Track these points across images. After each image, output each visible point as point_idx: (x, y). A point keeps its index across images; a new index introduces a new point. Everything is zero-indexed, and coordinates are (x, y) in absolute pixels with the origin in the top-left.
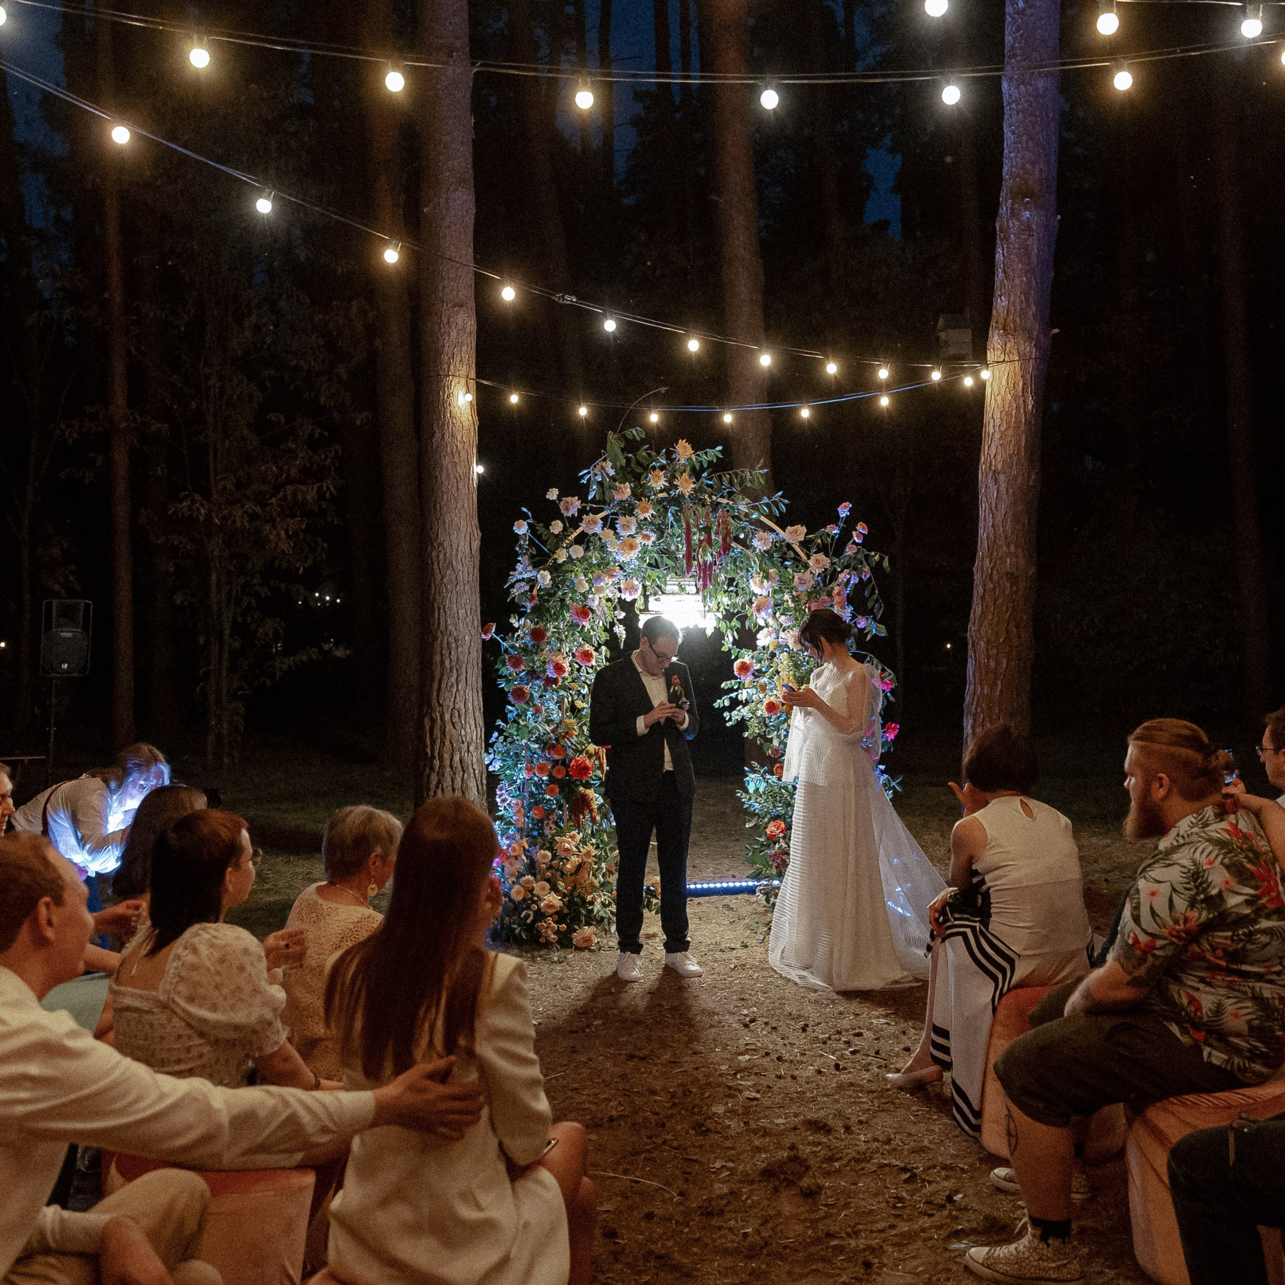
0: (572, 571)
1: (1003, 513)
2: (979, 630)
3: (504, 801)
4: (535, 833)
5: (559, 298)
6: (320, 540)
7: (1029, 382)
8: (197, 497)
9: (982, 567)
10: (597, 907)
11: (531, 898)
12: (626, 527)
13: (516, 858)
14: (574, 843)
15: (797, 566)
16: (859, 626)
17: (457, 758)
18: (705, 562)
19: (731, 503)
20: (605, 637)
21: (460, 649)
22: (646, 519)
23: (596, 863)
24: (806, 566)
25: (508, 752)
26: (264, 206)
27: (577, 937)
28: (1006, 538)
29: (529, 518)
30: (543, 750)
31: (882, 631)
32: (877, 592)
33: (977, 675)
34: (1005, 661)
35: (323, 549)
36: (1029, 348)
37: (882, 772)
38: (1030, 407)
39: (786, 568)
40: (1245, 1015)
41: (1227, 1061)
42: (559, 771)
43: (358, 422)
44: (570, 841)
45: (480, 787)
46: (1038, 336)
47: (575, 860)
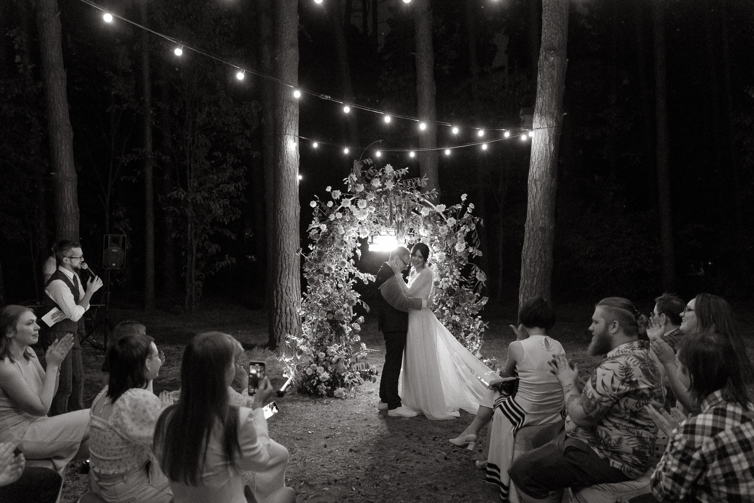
0: (337, 225)
1: (539, 199)
2: (527, 254)
3: (305, 329)
4: (319, 344)
5: (322, 96)
6: (237, 209)
7: (552, 138)
8: (181, 189)
9: (529, 224)
10: (346, 379)
11: (316, 374)
12: (362, 204)
13: (309, 356)
14: (336, 349)
15: (442, 223)
16: (469, 251)
17: (288, 309)
18: (398, 221)
19: (412, 193)
20: (352, 255)
21: (290, 259)
22: (371, 201)
23: (346, 359)
24: (446, 223)
25: (308, 307)
26: (178, 52)
27: (336, 392)
28: (540, 211)
29: (318, 200)
30: (323, 306)
31: (480, 254)
32: (477, 236)
33: (526, 275)
34: (538, 269)
35: (239, 213)
36: (551, 122)
37: (480, 319)
38: (552, 150)
39: (437, 223)
40: (631, 445)
41: (622, 466)
42: (330, 316)
43: (254, 156)
44: (333, 349)
45: (299, 322)
46: (556, 116)
47: (336, 357)
